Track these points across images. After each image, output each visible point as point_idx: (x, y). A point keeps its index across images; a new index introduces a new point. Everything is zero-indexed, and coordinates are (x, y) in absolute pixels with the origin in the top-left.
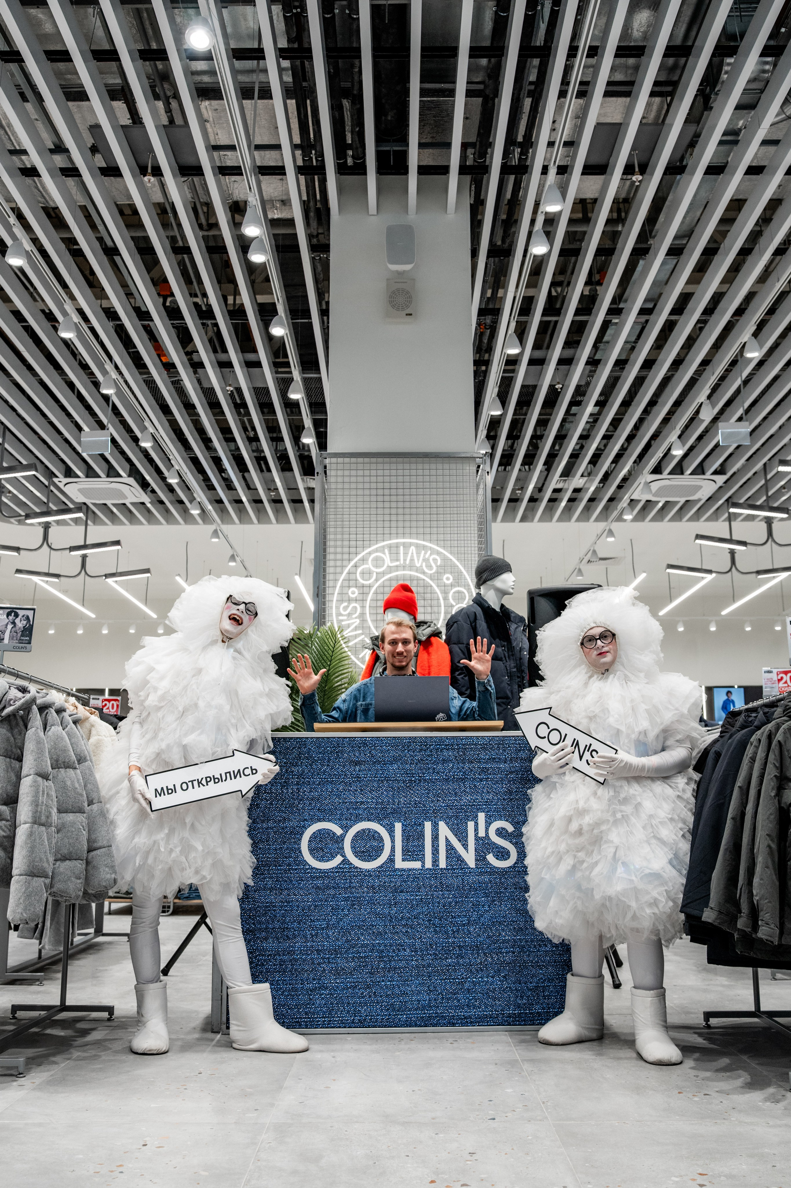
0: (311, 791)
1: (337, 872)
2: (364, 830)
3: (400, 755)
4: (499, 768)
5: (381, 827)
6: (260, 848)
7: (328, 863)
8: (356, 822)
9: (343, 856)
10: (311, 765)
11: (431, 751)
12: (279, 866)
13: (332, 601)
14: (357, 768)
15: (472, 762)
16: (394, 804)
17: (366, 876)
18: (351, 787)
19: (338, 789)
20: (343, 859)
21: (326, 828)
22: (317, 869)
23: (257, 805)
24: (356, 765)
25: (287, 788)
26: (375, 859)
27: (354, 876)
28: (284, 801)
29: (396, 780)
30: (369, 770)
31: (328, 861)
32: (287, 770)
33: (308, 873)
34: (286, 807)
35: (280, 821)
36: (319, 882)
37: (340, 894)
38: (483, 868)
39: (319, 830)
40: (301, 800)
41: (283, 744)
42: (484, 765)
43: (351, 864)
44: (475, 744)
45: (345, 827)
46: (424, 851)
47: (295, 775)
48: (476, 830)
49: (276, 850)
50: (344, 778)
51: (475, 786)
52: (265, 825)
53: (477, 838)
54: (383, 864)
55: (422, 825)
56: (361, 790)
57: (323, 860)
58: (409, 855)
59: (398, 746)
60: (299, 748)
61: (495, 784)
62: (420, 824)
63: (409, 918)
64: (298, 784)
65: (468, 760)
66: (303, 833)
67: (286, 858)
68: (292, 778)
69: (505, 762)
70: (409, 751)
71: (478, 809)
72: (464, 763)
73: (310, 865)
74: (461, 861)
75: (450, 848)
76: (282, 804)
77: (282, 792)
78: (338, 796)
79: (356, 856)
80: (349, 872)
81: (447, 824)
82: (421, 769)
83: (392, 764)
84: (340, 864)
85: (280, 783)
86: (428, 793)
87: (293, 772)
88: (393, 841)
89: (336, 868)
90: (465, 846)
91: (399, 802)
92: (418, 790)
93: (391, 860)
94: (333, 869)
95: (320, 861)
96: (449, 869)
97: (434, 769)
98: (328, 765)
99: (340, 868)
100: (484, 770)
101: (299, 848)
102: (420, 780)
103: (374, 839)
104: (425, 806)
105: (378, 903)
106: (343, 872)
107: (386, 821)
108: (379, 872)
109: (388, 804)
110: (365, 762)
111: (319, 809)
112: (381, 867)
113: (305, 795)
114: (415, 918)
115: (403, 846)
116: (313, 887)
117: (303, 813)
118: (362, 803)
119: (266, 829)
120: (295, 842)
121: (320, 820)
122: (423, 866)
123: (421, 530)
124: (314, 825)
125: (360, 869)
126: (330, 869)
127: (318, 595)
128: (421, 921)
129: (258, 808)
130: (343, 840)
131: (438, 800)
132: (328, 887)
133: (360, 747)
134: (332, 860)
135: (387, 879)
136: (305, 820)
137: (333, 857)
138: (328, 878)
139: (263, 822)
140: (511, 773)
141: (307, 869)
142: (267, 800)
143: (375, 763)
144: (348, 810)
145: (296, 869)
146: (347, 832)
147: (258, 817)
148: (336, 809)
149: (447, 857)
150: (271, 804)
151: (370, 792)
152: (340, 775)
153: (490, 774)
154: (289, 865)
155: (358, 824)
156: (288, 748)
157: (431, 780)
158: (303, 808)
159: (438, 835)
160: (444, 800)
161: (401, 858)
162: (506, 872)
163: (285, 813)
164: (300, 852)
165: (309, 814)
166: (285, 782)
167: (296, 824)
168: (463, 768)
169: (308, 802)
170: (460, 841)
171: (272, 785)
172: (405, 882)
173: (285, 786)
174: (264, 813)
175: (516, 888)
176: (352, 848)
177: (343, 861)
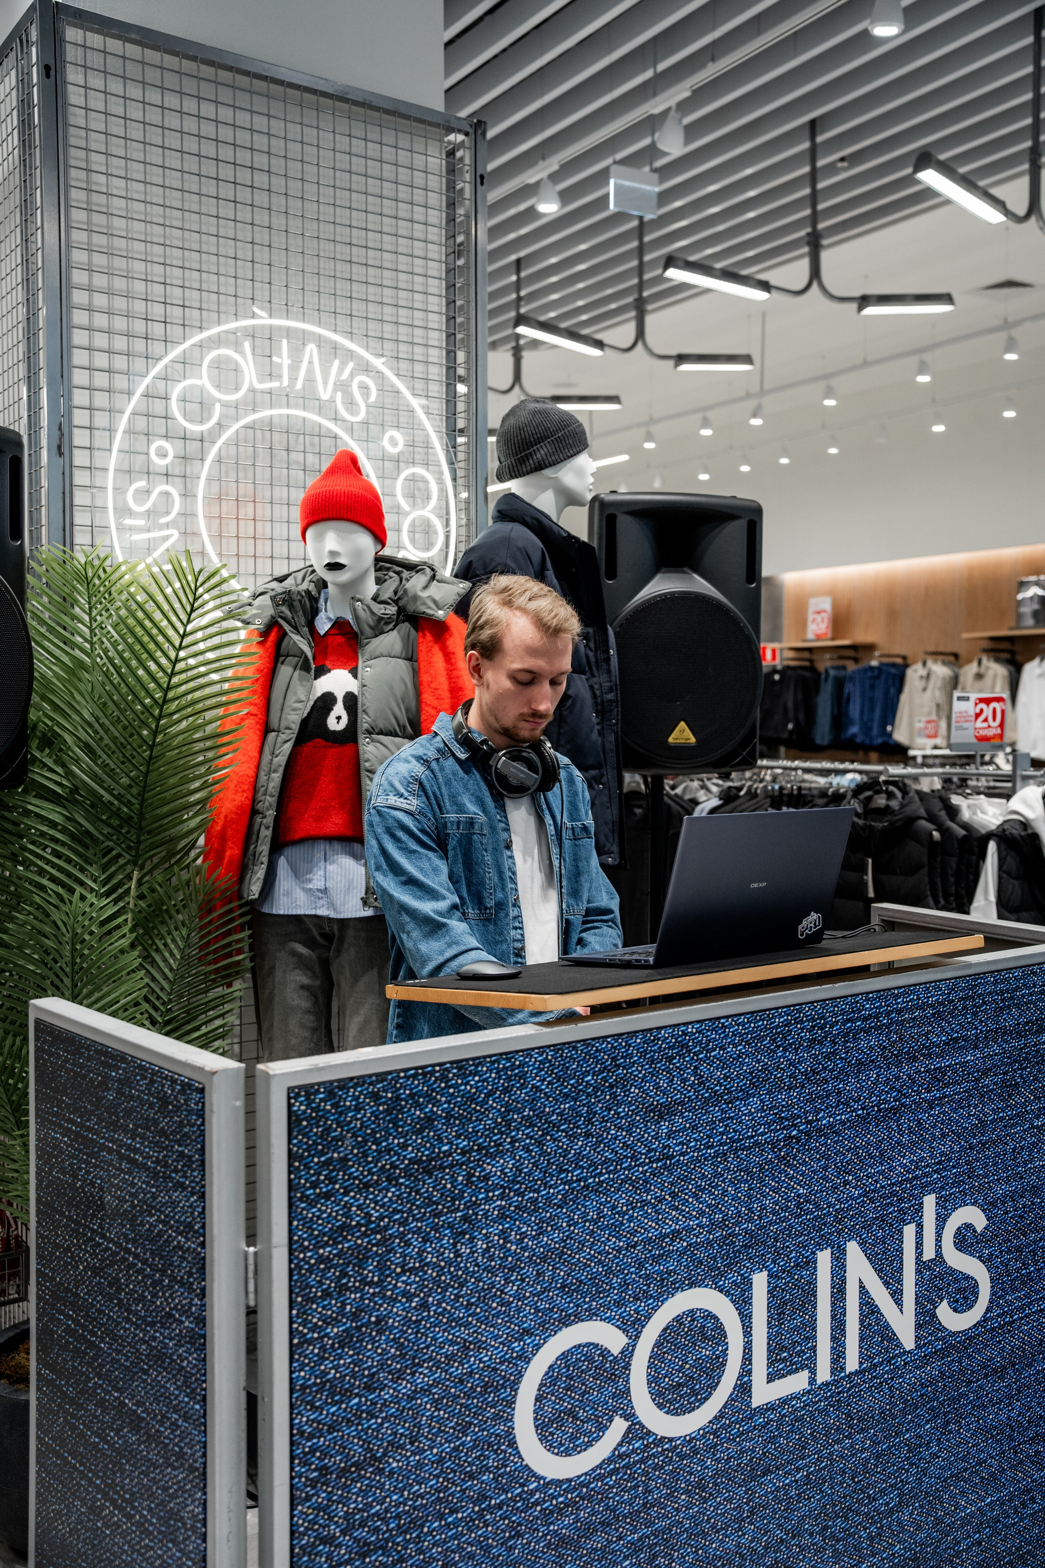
0: (541, 1232)
1: (611, 1474)
2: (678, 1319)
3: (765, 1068)
4: (964, 1064)
5: (722, 1296)
6: (392, 1473)
7: (591, 1450)
8: (660, 1299)
9: (626, 1417)
10: (540, 1143)
11: (834, 1043)
12: (453, 1511)
13: (106, 470)
14: (665, 1126)
15: (915, 1059)
16: (750, 1220)
17: (682, 1457)
18: (647, 1191)
19: (614, 1207)
20: (626, 1424)
21: (583, 1341)
22: (558, 1483)
23: (378, 1322)
24: (661, 1116)
25: (472, 1239)
26: (706, 1399)
27: (656, 1467)
28: (461, 1285)
29: (757, 1144)
30: (694, 1128)
31: (589, 1444)
32: (470, 1176)
33: (536, 1503)
34: (470, 1304)
35: (450, 1358)
36: (564, 1525)
37: (620, 1538)
38: (929, 1343)
39: (564, 1356)
40: (512, 1270)
41: (456, 1086)
42: (938, 1063)
43: (649, 1433)
44: (921, 1008)
45: (634, 1323)
46: (815, 1337)
47: (496, 1187)
48: (919, 1245)
49: (441, 1461)
50: (629, 1168)
51: (919, 1121)
52: (405, 1387)
53: (921, 1266)
54: (724, 1407)
55: (811, 1264)
56: (674, 1195)
57: (574, 1448)
58: (784, 1360)
59: (761, 1039)
60: (506, 1090)
61: (955, 1110)
62: (807, 1263)
63: (782, 1540)
64: (503, 1217)
65: (908, 1053)
66: (520, 1375)
67: (471, 1476)
68: (487, 1199)
69: (976, 1047)
70: (785, 1050)
71: (923, 1187)
72: (899, 1064)
73: (539, 1478)
74: (890, 1340)
75: (869, 1308)
76: (457, 1296)
77: (458, 1254)
78: (615, 1230)
79: (660, 1406)
80: (642, 1461)
81: (862, 1244)
82: (811, 1101)
83: (749, 1096)
84: (620, 1444)
85: (451, 1226)
86: (825, 1168)
87: (486, 1178)
88: (747, 1331)
89: (609, 1460)
90: (897, 1296)
91: (764, 1208)
92: (804, 1163)
93: (743, 1388)
94: (600, 1466)
95: (567, 1453)
96: (865, 1370)
97: (839, 1093)
98: (588, 1135)
99: (620, 1456)
100: (937, 1077)
101: (510, 1432)
102: (808, 1134)
103: (705, 1338)
104: (818, 1207)
105: (713, 1527)
106: (627, 1466)
107: (734, 1277)
108: (714, 1433)
109: (737, 1224)
110: (682, 1103)
111: (563, 1287)
112: (721, 1415)
113: (524, 1249)
114: (793, 1537)
115: (769, 1339)
116: (548, 1546)
117: (519, 1310)
118: (676, 1234)
119: (411, 1398)
120: (497, 1417)
121: (566, 1322)
122: (812, 1381)
123: (343, 305)
124: (552, 1341)
125: (671, 1440)
126: (593, 1470)
127: (59, 447)
128: (806, 1540)
129: (380, 1332)
130: (627, 1367)
131: (846, 1183)
132: (588, 1530)
133: (670, 1059)
134: (599, 1438)
135: (733, 1449)
136: (527, 1332)
137: (603, 1428)
138: (590, 1499)
139: (398, 1376)
140: (985, 1072)
141: (532, 1493)
142: (409, 1297)
143: (707, 1101)
144: (641, 1266)
145: (499, 1506)
146: (637, 1337)
147: (382, 1365)
148: (610, 1271)
149: (862, 1339)
150: (424, 1306)
151: (695, 1195)
152: (619, 1162)
153: (947, 1085)
154: (483, 1497)
155: (667, 1304)
156: (472, 1099)
157: (831, 1126)
158: (519, 1297)
159: (844, 1281)
160: (858, 1179)
161: (766, 1372)
162: (970, 1338)
163: (467, 1325)
164: (513, 1444)
165: (537, 1310)
166: (465, 1219)
167: (497, 1355)
168: (898, 1078)
169: (531, 1271)
170: (886, 1284)
171: (425, 1241)
172: (773, 1440)
173: (463, 1233)
174: (401, 1347)
175: (986, 1376)
176: (649, 1383)
177: (629, 1430)
